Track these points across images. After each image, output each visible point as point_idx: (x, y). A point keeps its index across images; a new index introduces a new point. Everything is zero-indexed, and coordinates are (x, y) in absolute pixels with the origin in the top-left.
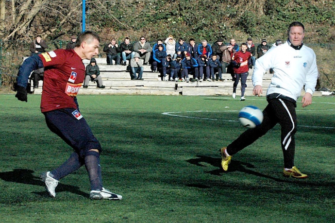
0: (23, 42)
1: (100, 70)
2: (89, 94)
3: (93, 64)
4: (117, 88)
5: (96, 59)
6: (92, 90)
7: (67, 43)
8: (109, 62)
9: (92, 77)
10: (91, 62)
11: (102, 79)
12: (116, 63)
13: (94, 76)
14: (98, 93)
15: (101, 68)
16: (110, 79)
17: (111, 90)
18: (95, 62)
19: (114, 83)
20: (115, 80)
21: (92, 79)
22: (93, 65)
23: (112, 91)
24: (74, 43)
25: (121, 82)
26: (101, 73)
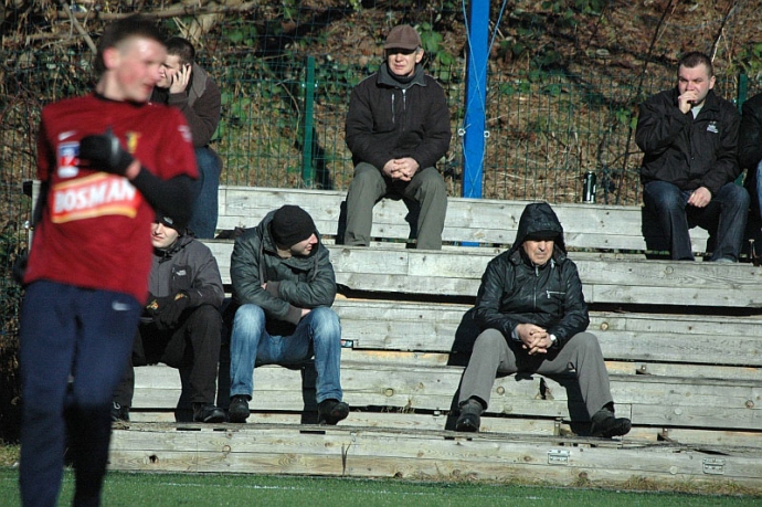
0: (39, 63)
1: (591, 295)
2: (502, 476)
3: (540, 251)
4: (711, 438)
5: (560, 212)
6: (521, 449)
7: (356, 79)
8: (663, 241)
9: (517, 345)
10: (525, 234)
11: (611, 367)
12: (713, 252)
13: (537, 337)
14: (564, 476)
15: (599, 280)
16: (663, 370)
17: (665, 456)
18: (557, 236)
19: (692, 403)
20: (696, 382)
21: (526, 363)
22: (539, 260)
23: (673, 466)
24: (403, 80)
25: (739, 394)
26: (595, 319)
